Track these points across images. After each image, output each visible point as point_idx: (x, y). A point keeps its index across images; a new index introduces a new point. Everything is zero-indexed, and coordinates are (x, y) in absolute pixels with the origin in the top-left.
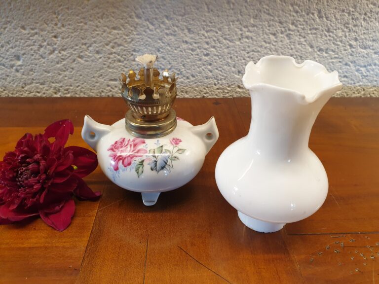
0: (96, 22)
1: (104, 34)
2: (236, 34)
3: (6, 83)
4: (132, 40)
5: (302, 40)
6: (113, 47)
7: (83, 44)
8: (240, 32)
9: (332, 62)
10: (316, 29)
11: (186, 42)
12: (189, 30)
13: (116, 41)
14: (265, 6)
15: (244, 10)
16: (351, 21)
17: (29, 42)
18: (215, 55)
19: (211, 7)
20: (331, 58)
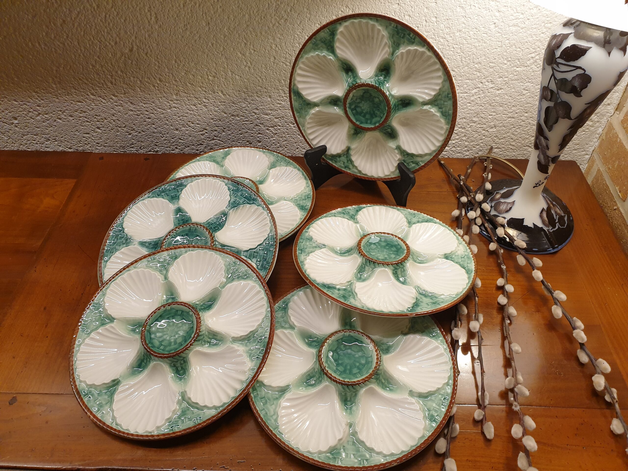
0: (64, 97)
1: (72, 105)
2: (166, 105)
3: (10, 134)
4: (93, 109)
5: (217, 109)
6: (81, 113)
7: (58, 111)
8: (169, 104)
9: (245, 124)
10: (224, 102)
11: (133, 111)
12: (131, 103)
13: (81, 109)
14: (180, 88)
15: (166, 90)
16: (248, 98)
17: (21, 109)
18: (155, 118)
19: (141, 88)
20: (244, 121)
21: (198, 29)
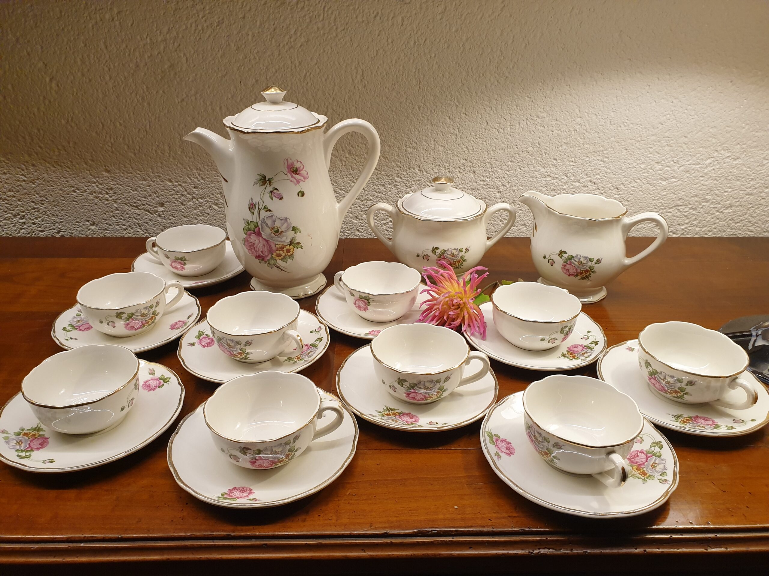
21: (406, 89)
